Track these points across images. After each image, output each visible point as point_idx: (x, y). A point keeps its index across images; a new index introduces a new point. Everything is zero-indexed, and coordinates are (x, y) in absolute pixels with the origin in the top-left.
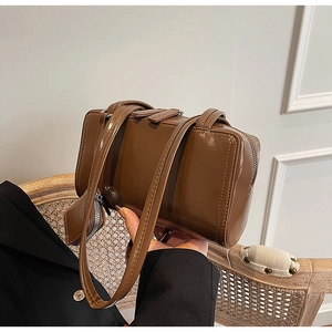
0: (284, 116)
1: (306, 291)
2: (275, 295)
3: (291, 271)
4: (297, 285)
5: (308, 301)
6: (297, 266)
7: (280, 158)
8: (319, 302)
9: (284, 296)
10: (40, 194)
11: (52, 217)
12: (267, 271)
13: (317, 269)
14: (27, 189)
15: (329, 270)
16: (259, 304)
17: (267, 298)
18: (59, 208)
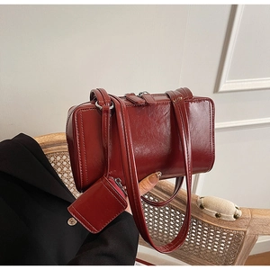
0: (216, 95)
1: (245, 232)
2: (221, 235)
3: (235, 217)
4: (238, 227)
5: (246, 240)
6: (240, 213)
8: (254, 240)
9: (228, 236)
12: (217, 215)
13: (255, 216)
15: (263, 217)
16: (207, 242)
17: (214, 237)
18: (58, 158)
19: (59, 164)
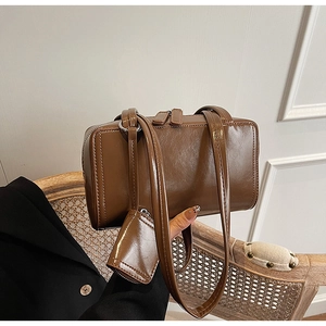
0: (280, 123)
1: (303, 284)
2: (275, 288)
3: (291, 266)
4: (294, 278)
5: (304, 292)
6: (296, 261)
7: (273, 162)
8: (314, 293)
9: (282, 289)
10: (54, 190)
11: (64, 213)
12: (268, 265)
13: (314, 264)
14: (42, 184)
15: (324, 264)
16: (257, 297)
17: (266, 290)
18: (70, 204)
19: (71, 211)
